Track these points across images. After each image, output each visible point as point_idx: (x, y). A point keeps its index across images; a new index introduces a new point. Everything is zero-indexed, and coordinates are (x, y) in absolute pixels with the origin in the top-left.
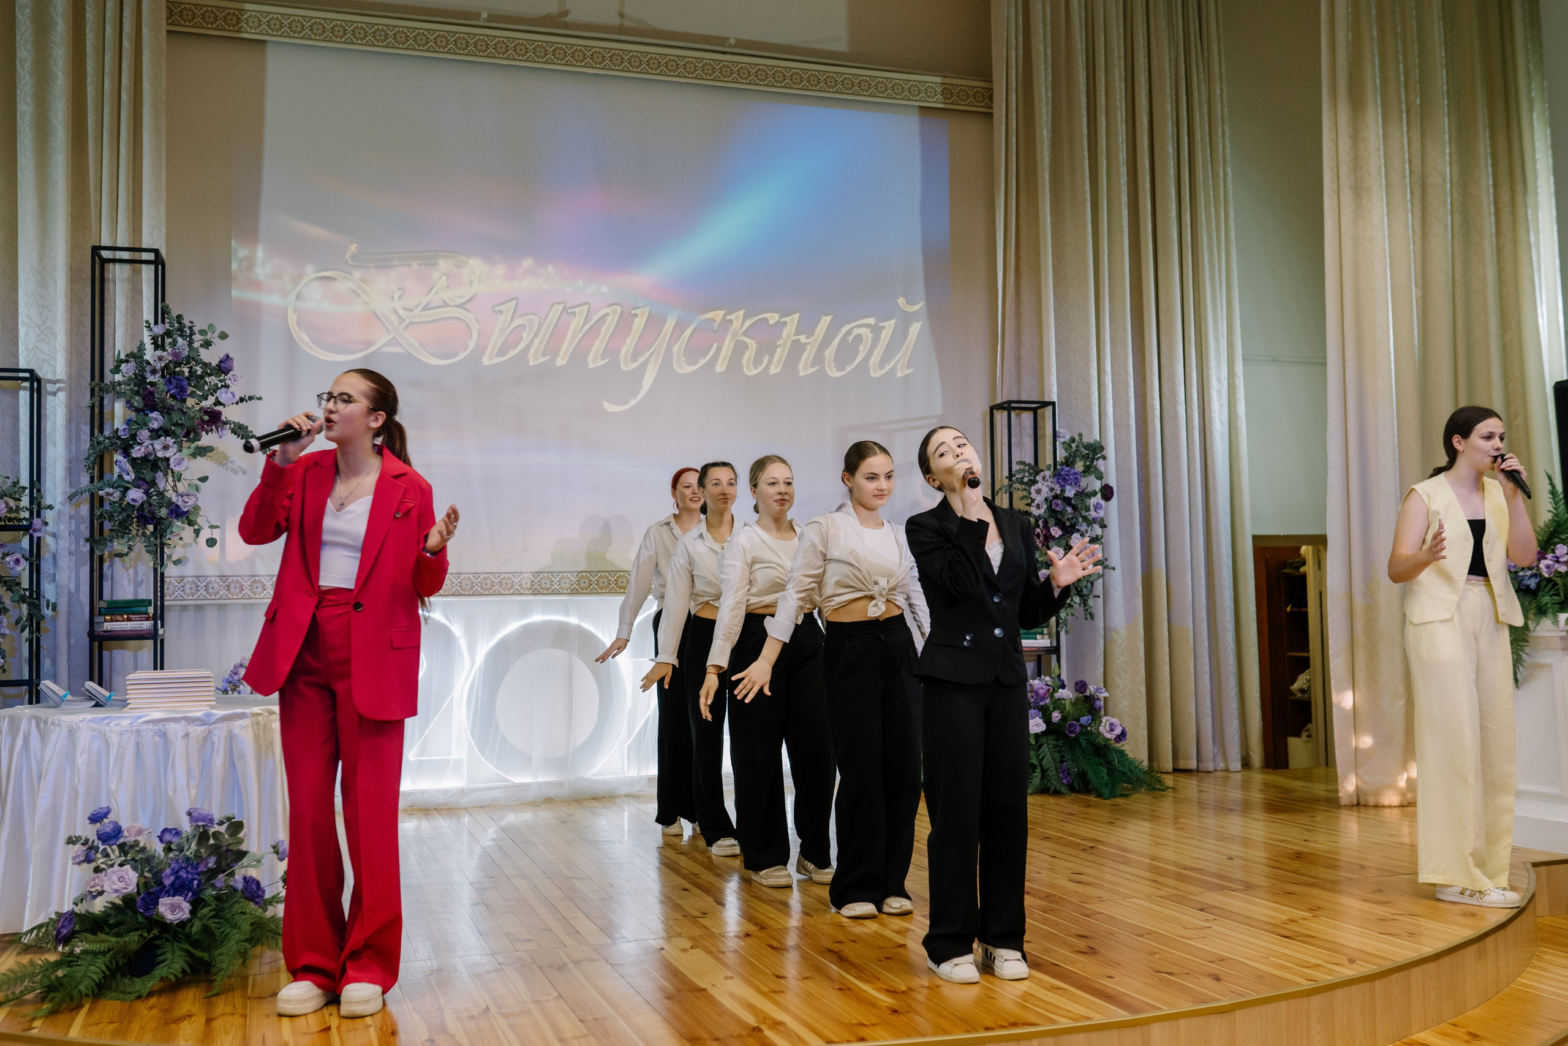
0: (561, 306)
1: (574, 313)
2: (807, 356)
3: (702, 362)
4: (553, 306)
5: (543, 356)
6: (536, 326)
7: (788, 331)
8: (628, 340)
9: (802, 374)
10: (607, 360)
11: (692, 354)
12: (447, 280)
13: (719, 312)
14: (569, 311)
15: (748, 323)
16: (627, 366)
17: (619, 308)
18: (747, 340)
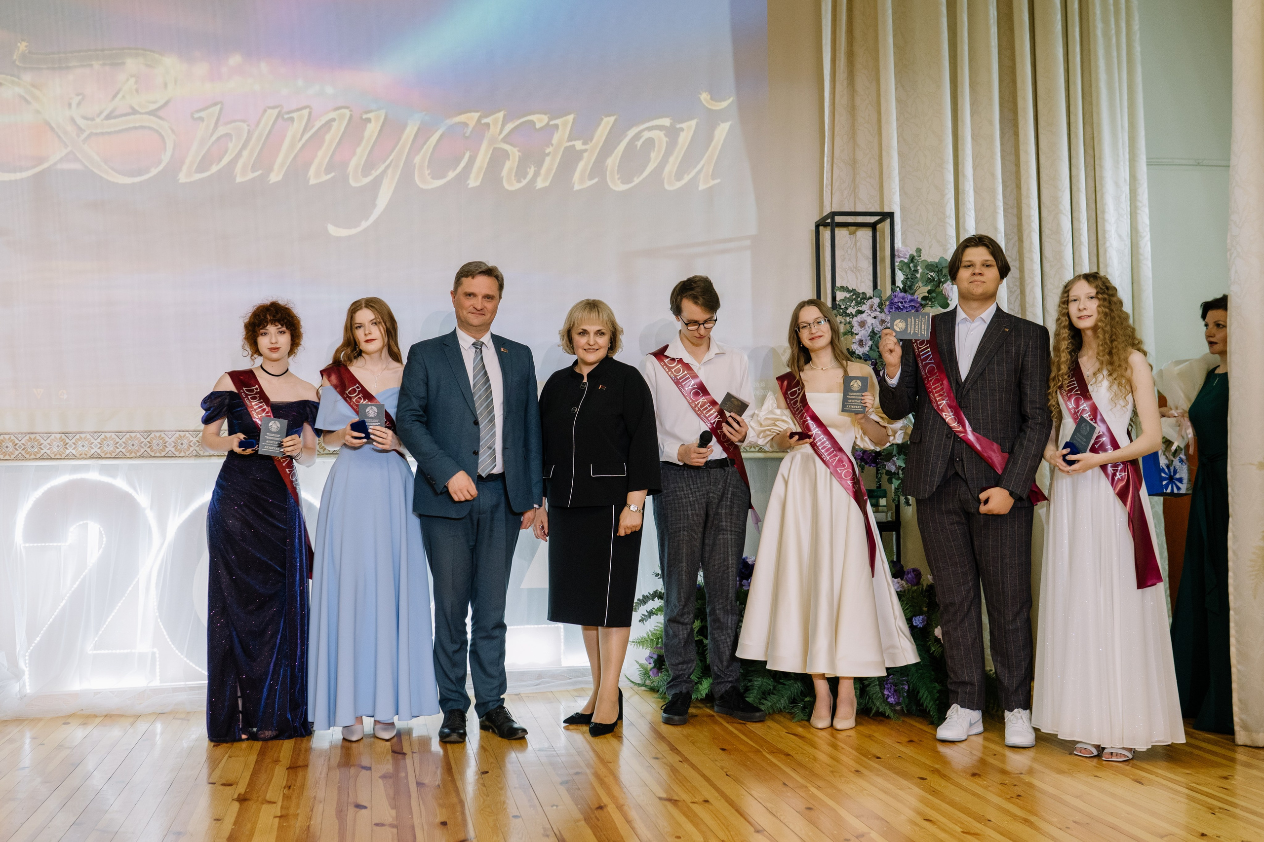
0: (276, 111)
1: (292, 119)
2: (584, 165)
3: (451, 175)
4: (265, 111)
5: (254, 170)
6: (245, 134)
7: (560, 137)
8: (359, 150)
9: (577, 187)
10: (333, 174)
11: (438, 166)
12: (136, 82)
13: (473, 114)
14: (286, 116)
15: (510, 126)
16: (357, 182)
17: (347, 113)
18: (507, 147)
